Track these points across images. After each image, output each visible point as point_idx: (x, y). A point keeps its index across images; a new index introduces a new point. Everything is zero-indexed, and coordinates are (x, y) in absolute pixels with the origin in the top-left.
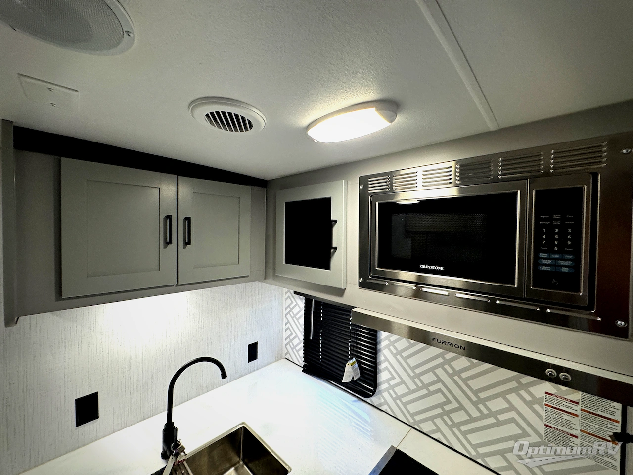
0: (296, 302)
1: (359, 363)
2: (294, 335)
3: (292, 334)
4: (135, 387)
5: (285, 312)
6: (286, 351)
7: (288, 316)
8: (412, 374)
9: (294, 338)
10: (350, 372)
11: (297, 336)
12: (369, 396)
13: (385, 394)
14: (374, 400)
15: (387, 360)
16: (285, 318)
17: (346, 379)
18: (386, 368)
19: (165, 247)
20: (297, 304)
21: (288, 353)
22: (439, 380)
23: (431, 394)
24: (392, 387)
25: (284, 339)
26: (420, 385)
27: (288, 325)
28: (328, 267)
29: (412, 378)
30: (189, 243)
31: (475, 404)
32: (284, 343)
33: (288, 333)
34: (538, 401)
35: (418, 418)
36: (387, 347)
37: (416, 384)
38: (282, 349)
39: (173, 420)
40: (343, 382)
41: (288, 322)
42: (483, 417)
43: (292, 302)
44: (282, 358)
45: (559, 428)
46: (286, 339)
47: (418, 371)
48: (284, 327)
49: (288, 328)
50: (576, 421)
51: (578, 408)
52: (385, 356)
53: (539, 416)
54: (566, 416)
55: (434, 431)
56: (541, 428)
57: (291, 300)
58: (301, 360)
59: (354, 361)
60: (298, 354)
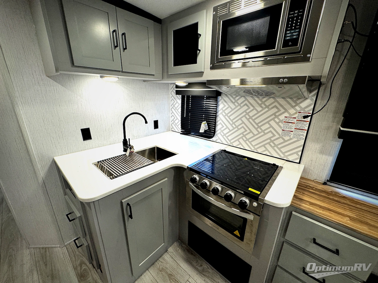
0: (177, 101)
1: (208, 124)
2: (176, 118)
3: (175, 118)
4: (105, 129)
5: (171, 108)
6: (172, 127)
7: (173, 110)
8: (231, 123)
9: (176, 120)
10: (204, 127)
11: (177, 118)
12: (211, 137)
13: (219, 135)
14: (214, 139)
15: (221, 119)
16: (171, 111)
17: (202, 131)
18: (220, 123)
19: (115, 49)
20: (177, 102)
21: (173, 128)
22: (243, 123)
23: (239, 129)
24: (222, 131)
25: (170, 121)
26: (234, 127)
27: (173, 114)
28: (196, 62)
29: (231, 125)
30: (126, 48)
31: (256, 129)
32: (171, 123)
33: (173, 118)
34: (281, 121)
35: (232, 141)
36: (222, 113)
37: (233, 127)
38: (170, 126)
40: (200, 132)
41: (173, 112)
42: (259, 133)
43: (175, 102)
44: (170, 131)
45: (287, 130)
46: (171, 122)
47: (234, 121)
48: (171, 115)
49: (173, 115)
50: (294, 125)
51: (295, 120)
52: (220, 118)
53: (281, 127)
54: (290, 124)
55: (238, 145)
56: (280, 131)
57: (174, 101)
58: (180, 130)
59: (205, 122)
60: (178, 127)
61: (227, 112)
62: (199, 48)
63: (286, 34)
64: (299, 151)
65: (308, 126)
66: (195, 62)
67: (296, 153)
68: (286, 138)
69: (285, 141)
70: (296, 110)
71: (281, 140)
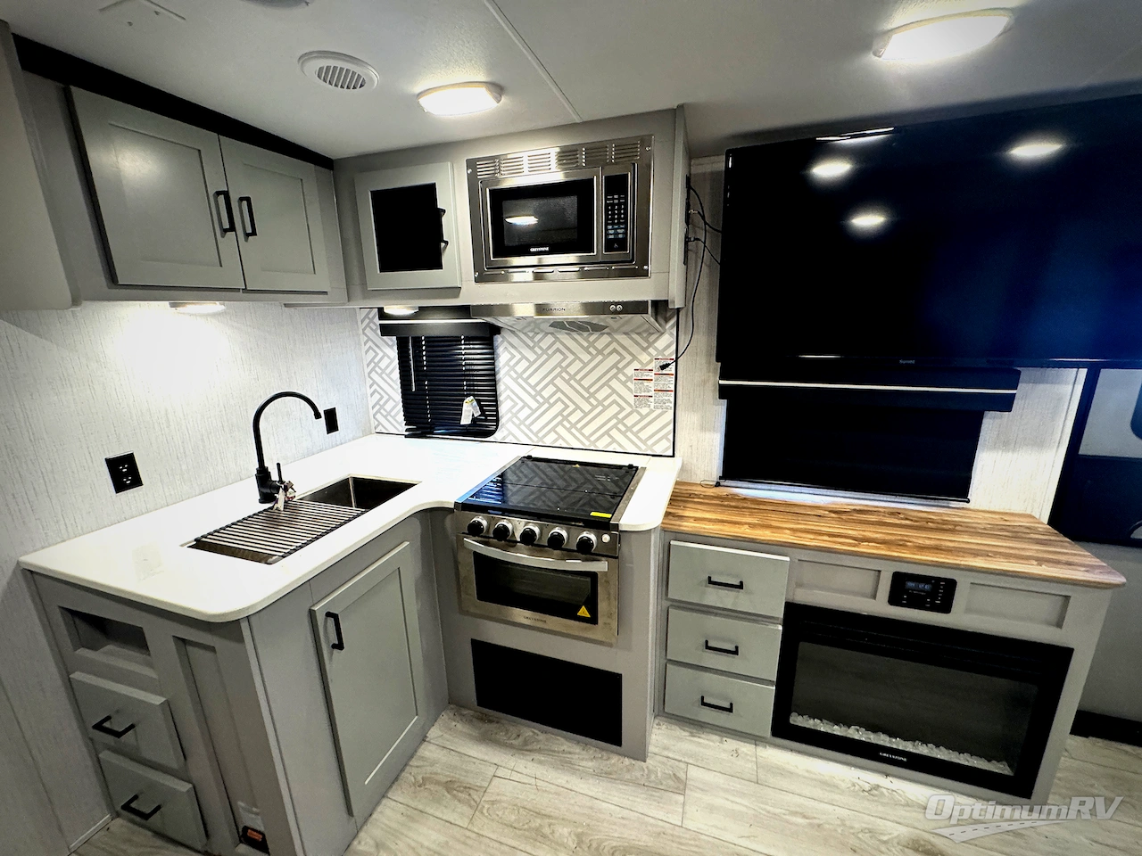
0: (382, 351)
1: (479, 402)
2: (386, 397)
3: (382, 397)
5: (367, 370)
6: (377, 423)
7: (374, 375)
8: (533, 393)
9: (386, 402)
10: (469, 411)
11: (390, 398)
12: (492, 433)
13: (510, 426)
14: (497, 436)
15: (508, 387)
16: (368, 379)
17: (466, 420)
18: (509, 397)
19: (223, 237)
20: (385, 355)
21: (379, 424)
22: (559, 390)
23: (552, 406)
24: (515, 415)
25: (370, 407)
26: (541, 400)
27: (375, 386)
29: (534, 398)
30: (254, 233)
31: (587, 400)
32: (372, 412)
33: (377, 396)
34: (629, 379)
35: (540, 435)
36: (507, 373)
37: (537, 401)
38: (369, 421)
39: (266, 465)
40: (461, 424)
41: (374, 382)
42: (594, 407)
43: (377, 354)
44: (371, 434)
45: (643, 394)
46: (373, 408)
47: (538, 388)
48: (369, 391)
49: (375, 391)
50: (651, 384)
51: (652, 374)
52: (505, 384)
53: (630, 389)
54: (646, 383)
55: (556, 440)
56: (631, 399)
57: (375, 352)
58: (402, 427)
59: (472, 397)
60: (396, 420)
61: (519, 368)
62: (445, 239)
63: (607, 230)
64: (668, 434)
65: (674, 382)
66: (437, 264)
67: (665, 437)
68: (644, 411)
69: (643, 417)
70: (649, 354)
71: (635, 417)
